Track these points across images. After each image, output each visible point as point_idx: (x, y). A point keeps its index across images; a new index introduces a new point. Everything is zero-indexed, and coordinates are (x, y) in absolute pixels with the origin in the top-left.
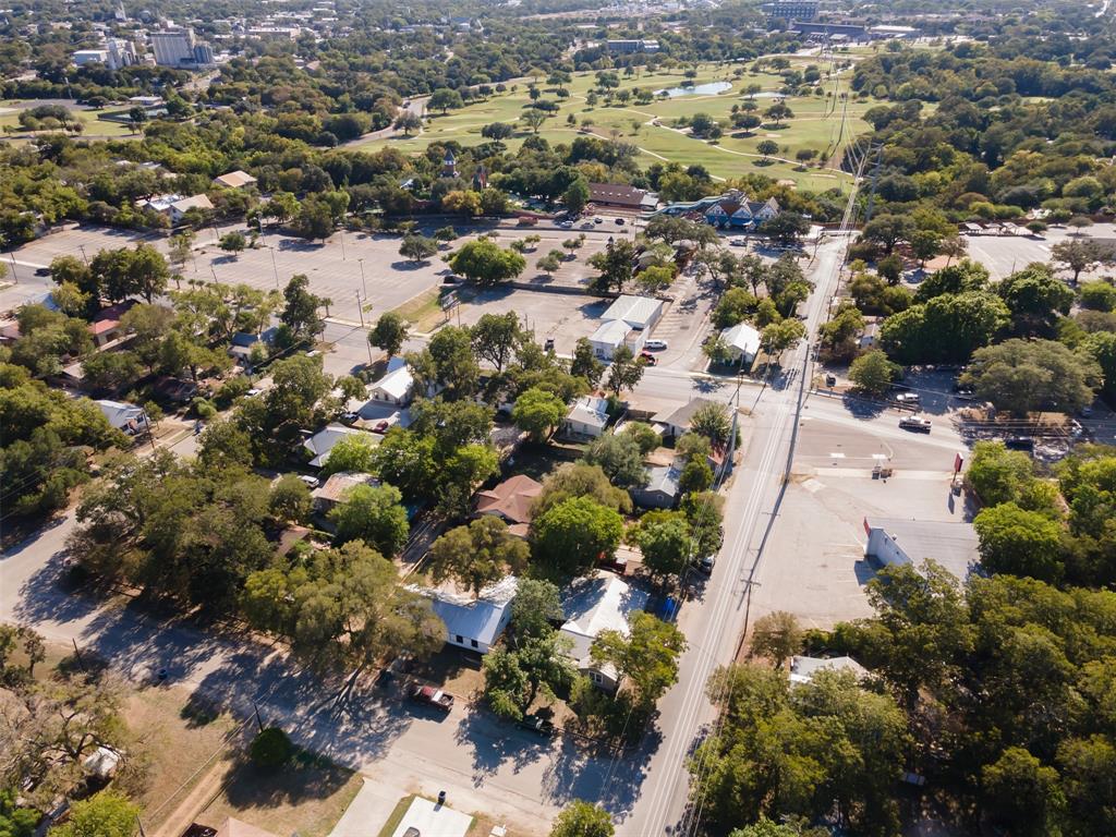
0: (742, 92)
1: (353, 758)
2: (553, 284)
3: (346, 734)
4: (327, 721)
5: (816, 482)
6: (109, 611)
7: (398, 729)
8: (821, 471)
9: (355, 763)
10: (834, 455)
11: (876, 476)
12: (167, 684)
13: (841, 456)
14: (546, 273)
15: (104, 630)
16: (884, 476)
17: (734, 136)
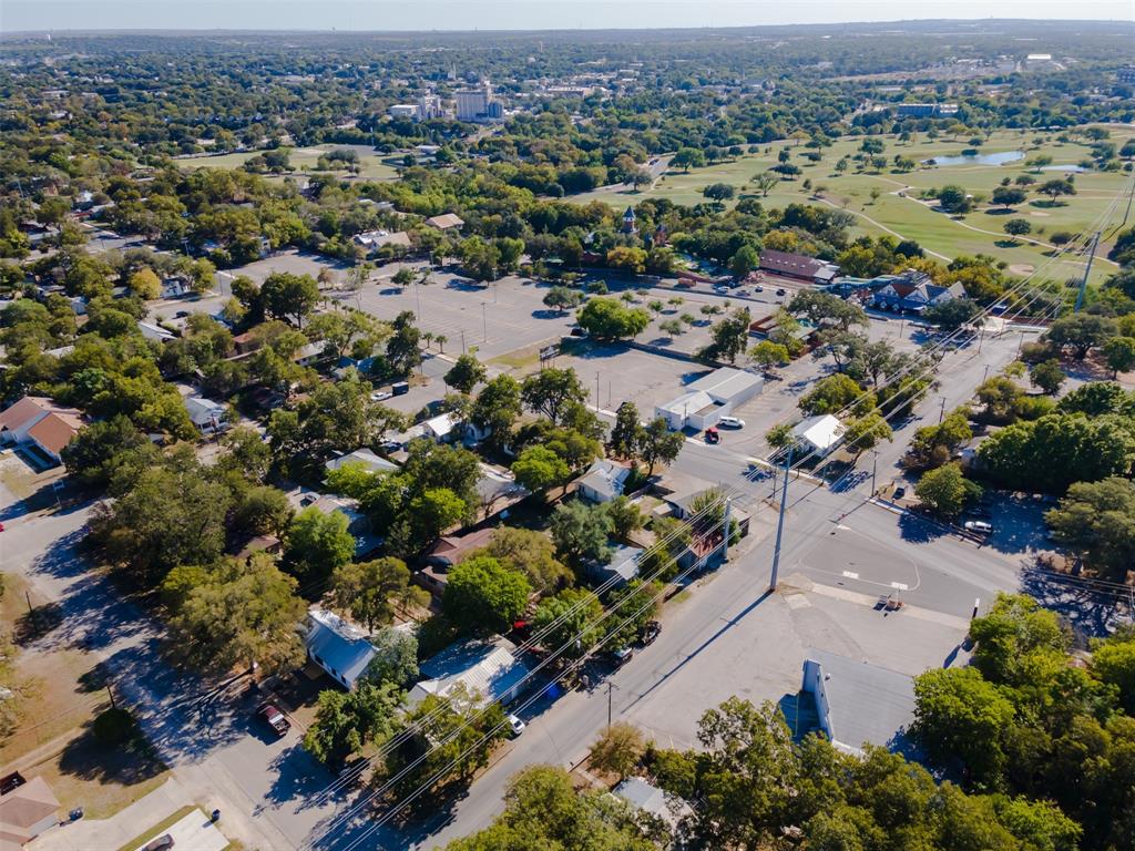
0: (1028, 164)
1: (176, 756)
2: (669, 348)
3: (186, 733)
4: (179, 716)
5: (804, 598)
6: (95, 576)
7: (228, 741)
8: (818, 588)
9: (173, 761)
10: (846, 574)
11: (879, 607)
12: (89, 649)
13: (855, 576)
14: (669, 336)
15: (79, 591)
16: (889, 609)
17: (988, 212)
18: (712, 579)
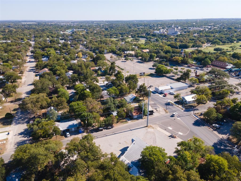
4: (20, 118)
5: (153, 130)
10: (169, 128)
11: (170, 136)
14: (175, 75)
18: (136, 121)
